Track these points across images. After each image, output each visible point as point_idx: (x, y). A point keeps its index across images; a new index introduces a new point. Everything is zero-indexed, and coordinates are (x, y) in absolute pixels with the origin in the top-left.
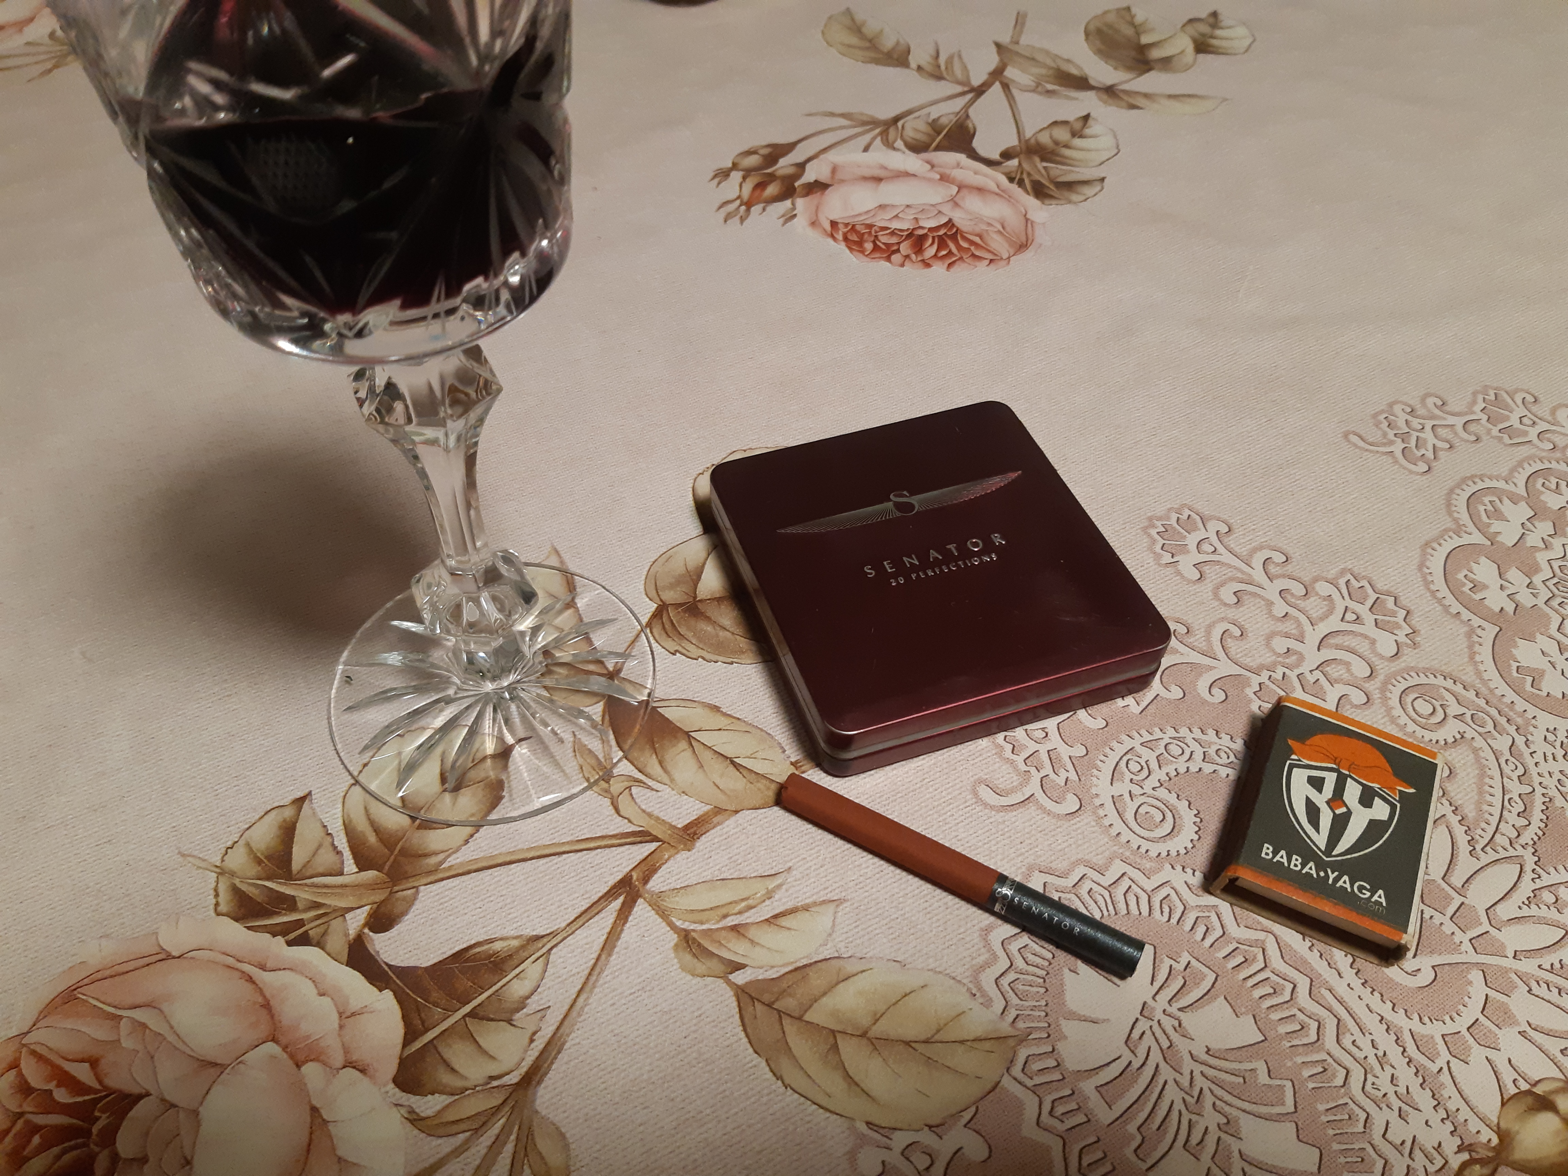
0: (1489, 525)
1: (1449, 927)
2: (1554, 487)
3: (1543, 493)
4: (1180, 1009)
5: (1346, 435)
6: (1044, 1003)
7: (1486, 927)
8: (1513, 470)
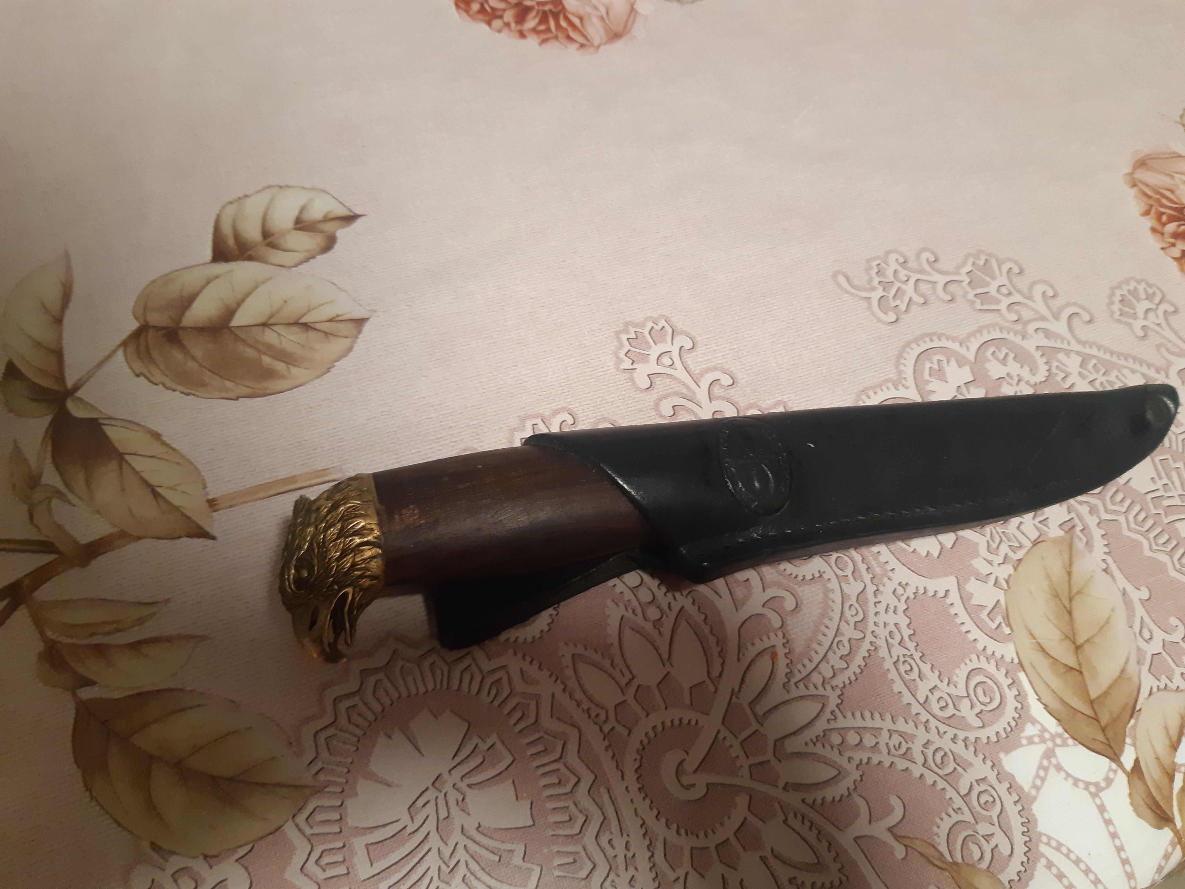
0: (928, 382)
1: (736, 751)
2: (1001, 356)
3: (989, 361)
4: (469, 786)
5: (835, 276)
6: (350, 760)
7: (769, 756)
8: (972, 334)
